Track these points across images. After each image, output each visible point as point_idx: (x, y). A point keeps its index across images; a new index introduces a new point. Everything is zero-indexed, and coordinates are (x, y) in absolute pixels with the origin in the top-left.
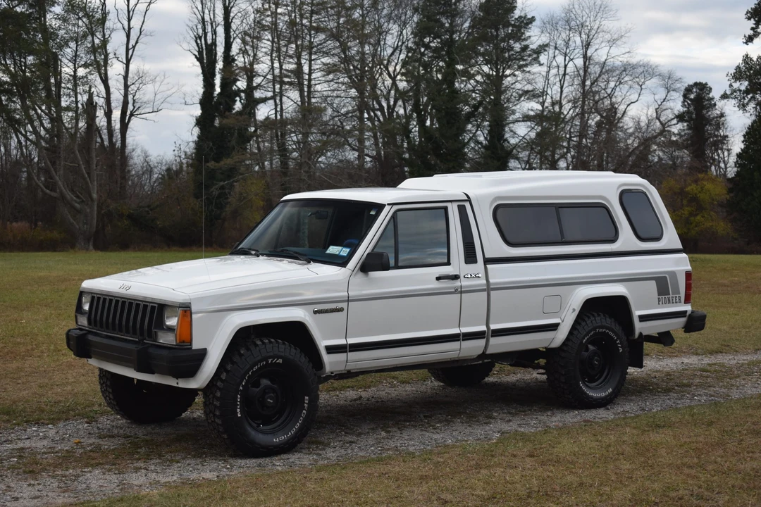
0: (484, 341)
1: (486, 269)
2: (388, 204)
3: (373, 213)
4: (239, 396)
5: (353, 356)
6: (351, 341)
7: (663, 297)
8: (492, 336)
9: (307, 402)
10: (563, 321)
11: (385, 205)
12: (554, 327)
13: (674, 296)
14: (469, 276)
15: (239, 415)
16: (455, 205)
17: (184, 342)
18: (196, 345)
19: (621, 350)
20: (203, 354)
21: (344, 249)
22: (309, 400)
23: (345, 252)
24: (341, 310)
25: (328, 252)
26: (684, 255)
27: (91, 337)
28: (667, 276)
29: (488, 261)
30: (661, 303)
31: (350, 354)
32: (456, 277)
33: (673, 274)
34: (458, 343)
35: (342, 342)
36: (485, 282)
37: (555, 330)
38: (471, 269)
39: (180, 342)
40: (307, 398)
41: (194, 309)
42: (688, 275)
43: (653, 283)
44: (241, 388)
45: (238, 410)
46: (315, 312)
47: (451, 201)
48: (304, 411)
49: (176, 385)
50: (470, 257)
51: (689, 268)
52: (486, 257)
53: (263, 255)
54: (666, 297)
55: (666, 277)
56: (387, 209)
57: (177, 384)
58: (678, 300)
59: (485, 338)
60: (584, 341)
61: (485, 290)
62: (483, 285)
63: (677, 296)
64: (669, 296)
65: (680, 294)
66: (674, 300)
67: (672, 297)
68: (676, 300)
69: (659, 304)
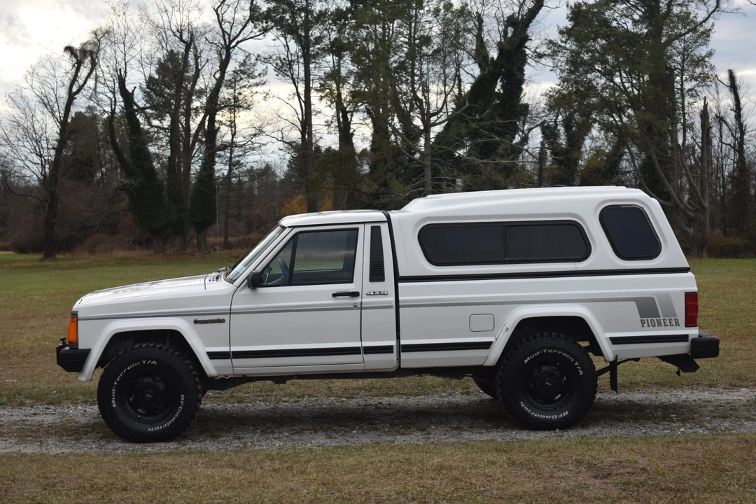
0: (393, 355)
1: (397, 287)
2: (289, 227)
4: (114, 390)
5: (237, 362)
6: (234, 349)
7: (649, 319)
8: (403, 351)
9: (183, 399)
10: (496, 340)
11: (286, 228)
12: (487, 345)
13: (667, 318)
14: (372, 293)
15: (114, 406)
16: (368, 227)
17: (74, 342)
18: (82, 346)
19: (581, 373)
20: (87, 352)
22: (185, 398)
24: (223, 321)
26: (687, 275)
28: (654, 297)
29: (401, 279)
30: (646, 325)
31: (234, 360)
32: (355, 294)
34: (360, 356)
35: (226, 349)
36: (393, 299)
37: (488, 348)
38: (377, 286)
39: (69, 343)
40: (183, 396)
41: (80, 316)
42: (691, 296)
43: (634, 304)
44: (116, 383)
45: (113, 402)
46: (196, 322)
47: (364, 223)
48: (180, 407)
50: (377, 273)
51: (694, 288)
54: (655, 319)
56: (287, 230)
58: (673, 322)
59: (392, 352)
60: (525, 361)
61: (391, 307)
62: (390, 302)
63: (673, 318)
64: (658, 319)
65: (676, 316)
66: (668, 323)
67: (664, 320)
68: (670, 323)
69: (643, 326)
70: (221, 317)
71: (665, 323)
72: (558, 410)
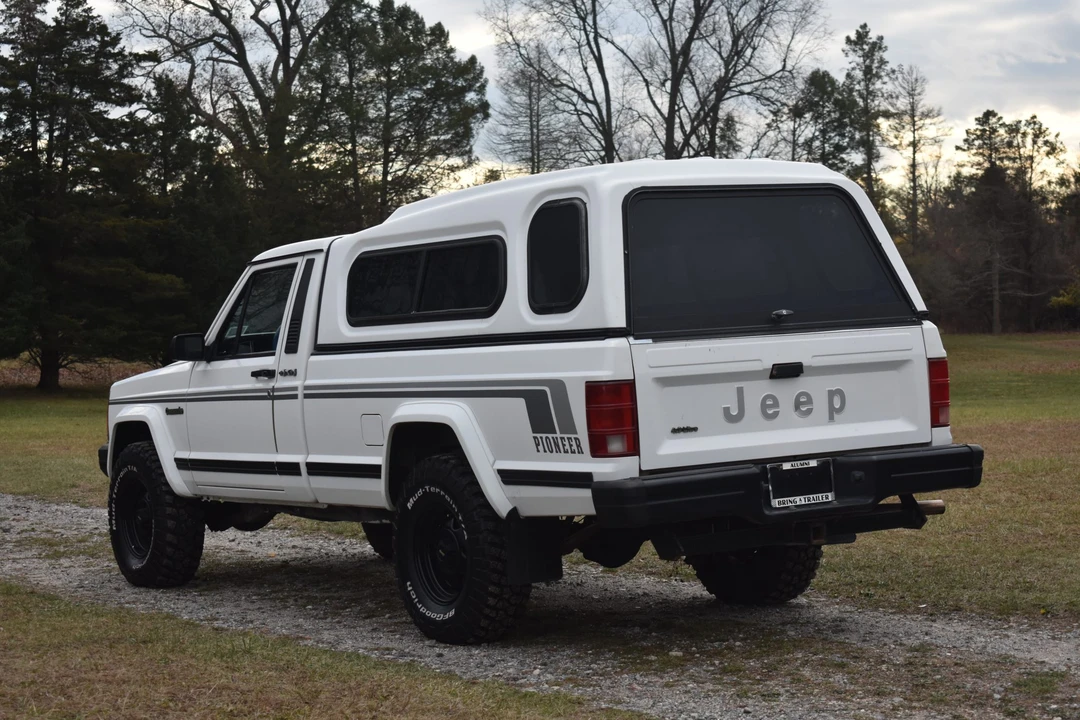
1: (307, 363)
4: (113, 505)
6: (191, 455)
7: (544, 436)
8: (309, 474)
10: (383, 463)
13: (566, 436)
14: (284, 373)
16: (304, 260)
19: (466, 537)
28: (547, 389)
29: (320, 349)
30: (541, 448)
31: (193, 473)
32: (269, 374)
33: (558, 386)
35: (186, 455)
37: (380, 477)
38: (289, 361)
40: (153, 521)
43: (521, 402)
44: (114, 495)
46: (167, 412)
47: (303, 254)
48: (153, 538)
50: (292, 345)
52: (320, 342)
54: (550, 436)
55: (544, 392)
58: (575, 447)
59: (299, 474)
60: (409, 505)
61: (295, 397)
62: (295, 388)
63: (573, 436)
64: (554, 435)
65: (576, 433)
66: (567, 447)
67: (562, 438)
68: (571, 446)
69: (538, 451)
70: (182, 405)
71: (564, 445)
72: (448, 606)
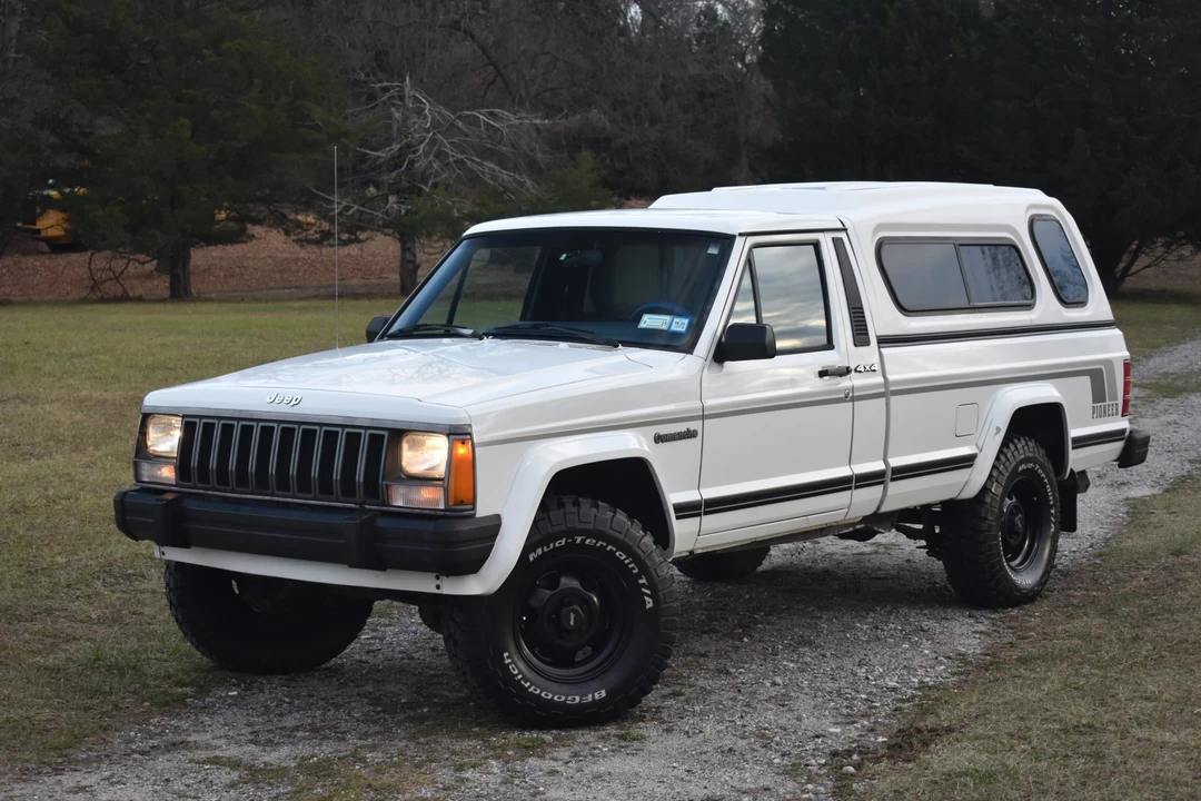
0: (880, 488)
1: (881, 355)
2: (741, 235)
3: (713, 251)
5: (712, 521)
6: (711, 493)
7: (1099, 405)
8: (891, 481)
10: (981, 451)
11: (734, 237)
12: (966, 462)
13: (1111, 403)
14: (862, 369)
17: (462, 503)
18: (483, 510)
20: (493, 527)
21: (676, 320)
23: (680, 324)
24: (691, 434)
25: (642, 325)
26: (1117, 332)
27: (191, 505)
28: (1102, 367)
29: (881, 342)
30: (1095, 415)
31: (704, 519)
32: (846, 372)
33: (1109, 362)
34: (847, 494)
35: (695, 496)
36: (882, 379)
37: (971, 466)
39: (455, 504)
41: (478, 435)
42: (1127, 367)
43: (1087, 379)
46: (659, 439)
47: (822, 231)
49: (433, 590)
50: (860, 334)
51: (1127, 353)
52: (879, 333)
53: (487, 335)
54: (1102, 404)
55: (1102, 370)
56: (739, 242)
57: (438, 587)
58: (1115, 412)
59: (884, 482)
62: (881, 385)
63: (1115, 402)
64: (1104, 403)
65: (1117, 398)
66: (1111, 410)
67: (1108, 405)
68: (1113, 410)
69: (1093, 417)
70: (693, 425)
71: (1108, 410)
